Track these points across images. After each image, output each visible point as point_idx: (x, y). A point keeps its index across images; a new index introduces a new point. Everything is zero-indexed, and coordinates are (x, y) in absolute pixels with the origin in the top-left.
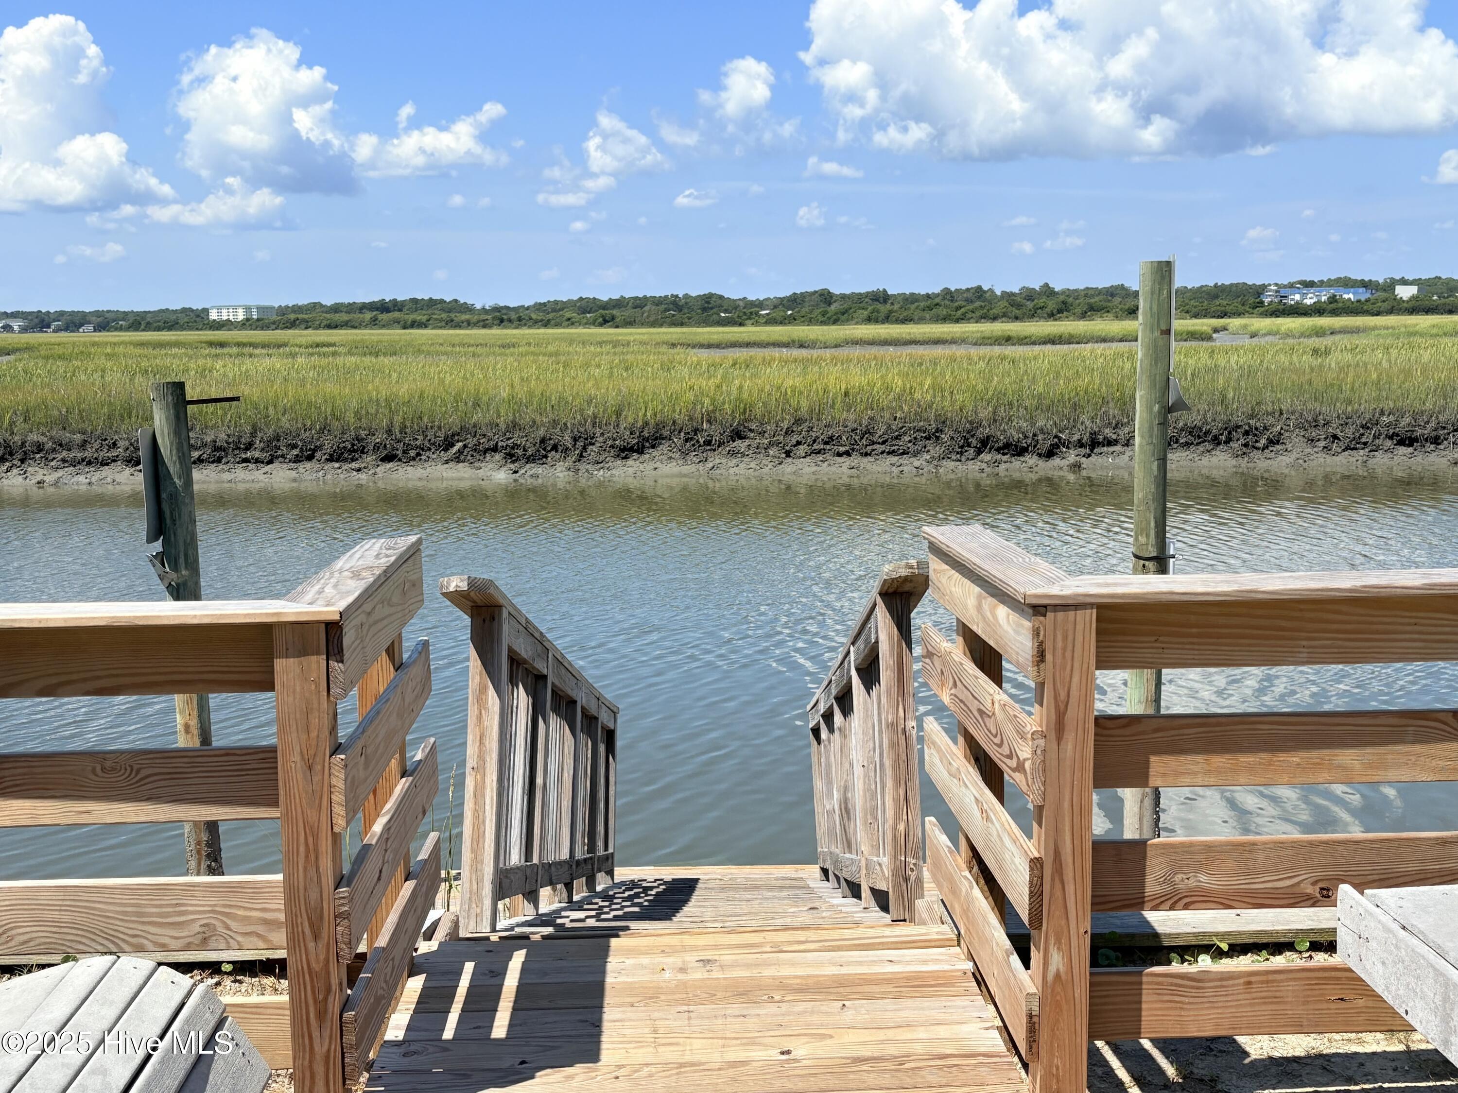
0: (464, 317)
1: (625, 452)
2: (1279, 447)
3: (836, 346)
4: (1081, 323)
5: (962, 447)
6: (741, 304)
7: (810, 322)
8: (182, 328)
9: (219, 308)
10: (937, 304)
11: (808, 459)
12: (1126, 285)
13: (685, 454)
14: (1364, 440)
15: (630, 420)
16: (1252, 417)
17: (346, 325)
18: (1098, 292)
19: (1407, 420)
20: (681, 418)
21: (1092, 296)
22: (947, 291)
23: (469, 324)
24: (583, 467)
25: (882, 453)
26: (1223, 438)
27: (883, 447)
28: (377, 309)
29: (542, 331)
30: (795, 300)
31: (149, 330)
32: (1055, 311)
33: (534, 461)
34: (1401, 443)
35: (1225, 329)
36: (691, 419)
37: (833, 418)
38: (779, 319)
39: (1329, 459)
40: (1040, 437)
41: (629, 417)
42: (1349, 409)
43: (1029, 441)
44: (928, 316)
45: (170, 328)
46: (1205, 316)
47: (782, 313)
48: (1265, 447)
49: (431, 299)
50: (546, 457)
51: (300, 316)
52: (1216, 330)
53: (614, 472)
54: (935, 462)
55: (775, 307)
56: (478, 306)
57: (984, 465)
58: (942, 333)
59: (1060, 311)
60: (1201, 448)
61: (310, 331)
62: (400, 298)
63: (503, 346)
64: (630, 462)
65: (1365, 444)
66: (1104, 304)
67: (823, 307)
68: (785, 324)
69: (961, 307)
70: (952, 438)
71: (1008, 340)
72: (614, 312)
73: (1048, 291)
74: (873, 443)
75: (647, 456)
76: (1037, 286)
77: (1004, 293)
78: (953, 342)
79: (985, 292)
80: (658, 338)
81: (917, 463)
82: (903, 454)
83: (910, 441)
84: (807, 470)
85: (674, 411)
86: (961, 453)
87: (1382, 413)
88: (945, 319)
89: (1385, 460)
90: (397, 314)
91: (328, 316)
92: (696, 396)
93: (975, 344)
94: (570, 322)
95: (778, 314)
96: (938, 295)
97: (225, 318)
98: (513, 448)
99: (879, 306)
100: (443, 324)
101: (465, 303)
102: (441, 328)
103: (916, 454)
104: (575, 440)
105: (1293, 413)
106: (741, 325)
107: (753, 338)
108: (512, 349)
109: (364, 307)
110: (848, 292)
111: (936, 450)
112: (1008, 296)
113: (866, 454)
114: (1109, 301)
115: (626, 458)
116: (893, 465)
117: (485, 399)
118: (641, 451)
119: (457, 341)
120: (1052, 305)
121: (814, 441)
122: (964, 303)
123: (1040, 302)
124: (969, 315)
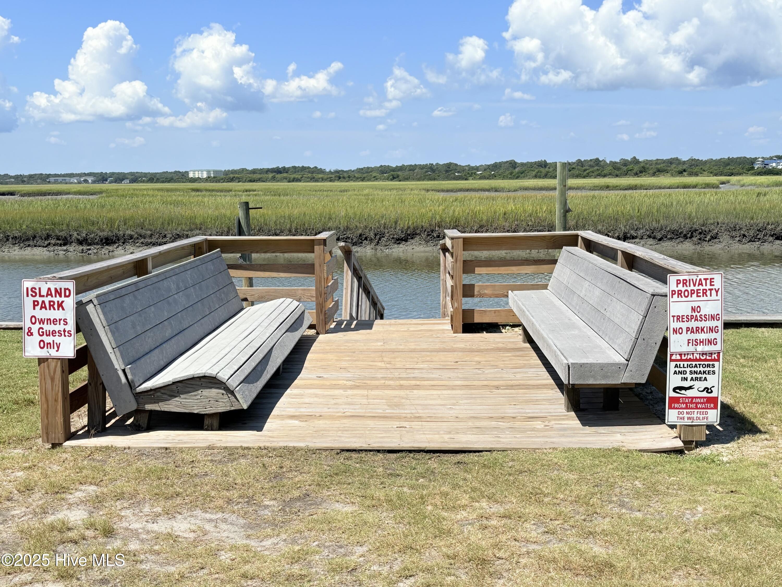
0: (320, 176)
1: (399, 241)
2: (717, 240)
4: (653, 178)
6: (467, 168)
7: (504, 178)
8: (175, 182)
9: (194, 171)
10: (573, 168)
12: (679, 158)
13: (427, 242)
14: (758, 237)
15: (402, 226)
16: (703, 225)
17: (259, 180)
18: (664, 161)
20: (426, 225)
21: (660, 164)
22: (579, 161)
23: (323, 180)
24: (379, 247)
26: (689, 235)
28: (275, 172)
29: (361, 183)
30: (496, 166)
31: (158, 182)
32: (638, 172)
33: (356, 245)
34: (777, 238)
35: (728, 182)
36: (430, 225)
38: (487, 176)
39: (741, 246)
41: (401, 225)
42: (752, 222)
45: (169, 182)
46: (721, 175)
47: (489, 173)
48: (710, 240)
49: (303, 167)
50: (362, 243)
51: (236, 175)
52: (723, 183)
53: (393, 250)
55: (485, 170)
56: (328, 170)
59: (641, 172)
60: (678, 240)
61: (240, 184)
62: (287, 166)
63: (341, 191)
64: (401, 245)
65: (759, 239)
66: (665, 168)
67: (511, 170)
68: (490, 179)
69: (586, 170)
72: (399, 173)
73: (635, 161)
75: (409, 243)
76: (629, 158)
77: (611, 162)
79: (600, 161)
80: (420, 187)
85: (422, 222)
88: (576, 176)
89: (769, 247)
90: (285, 175)
91: (250, 175)
92: (433, 214)
93: (590, 190)
94: (376, 179)
95: (487, 174)
96: (574, 163)
97: (197, 176)
98: (346, 239)
99: (542, 169)
100: (309, 180)
101: (321, 169)
102: (308, 182)
104: (376, 235)
105: (724, 224)
106: (466, 179)
107: (471, 187)
108: (345, 193)
109: (268, 171)
110: (525, 161)
112: (613, 164)
114: (669, 167)
115: (399, 243)
117: (334, 216)
118: (406, 240)
119: (317, 188)
120: (636, 168)
122: (588, 168)
123: (630, 167)
124: (591, 174)
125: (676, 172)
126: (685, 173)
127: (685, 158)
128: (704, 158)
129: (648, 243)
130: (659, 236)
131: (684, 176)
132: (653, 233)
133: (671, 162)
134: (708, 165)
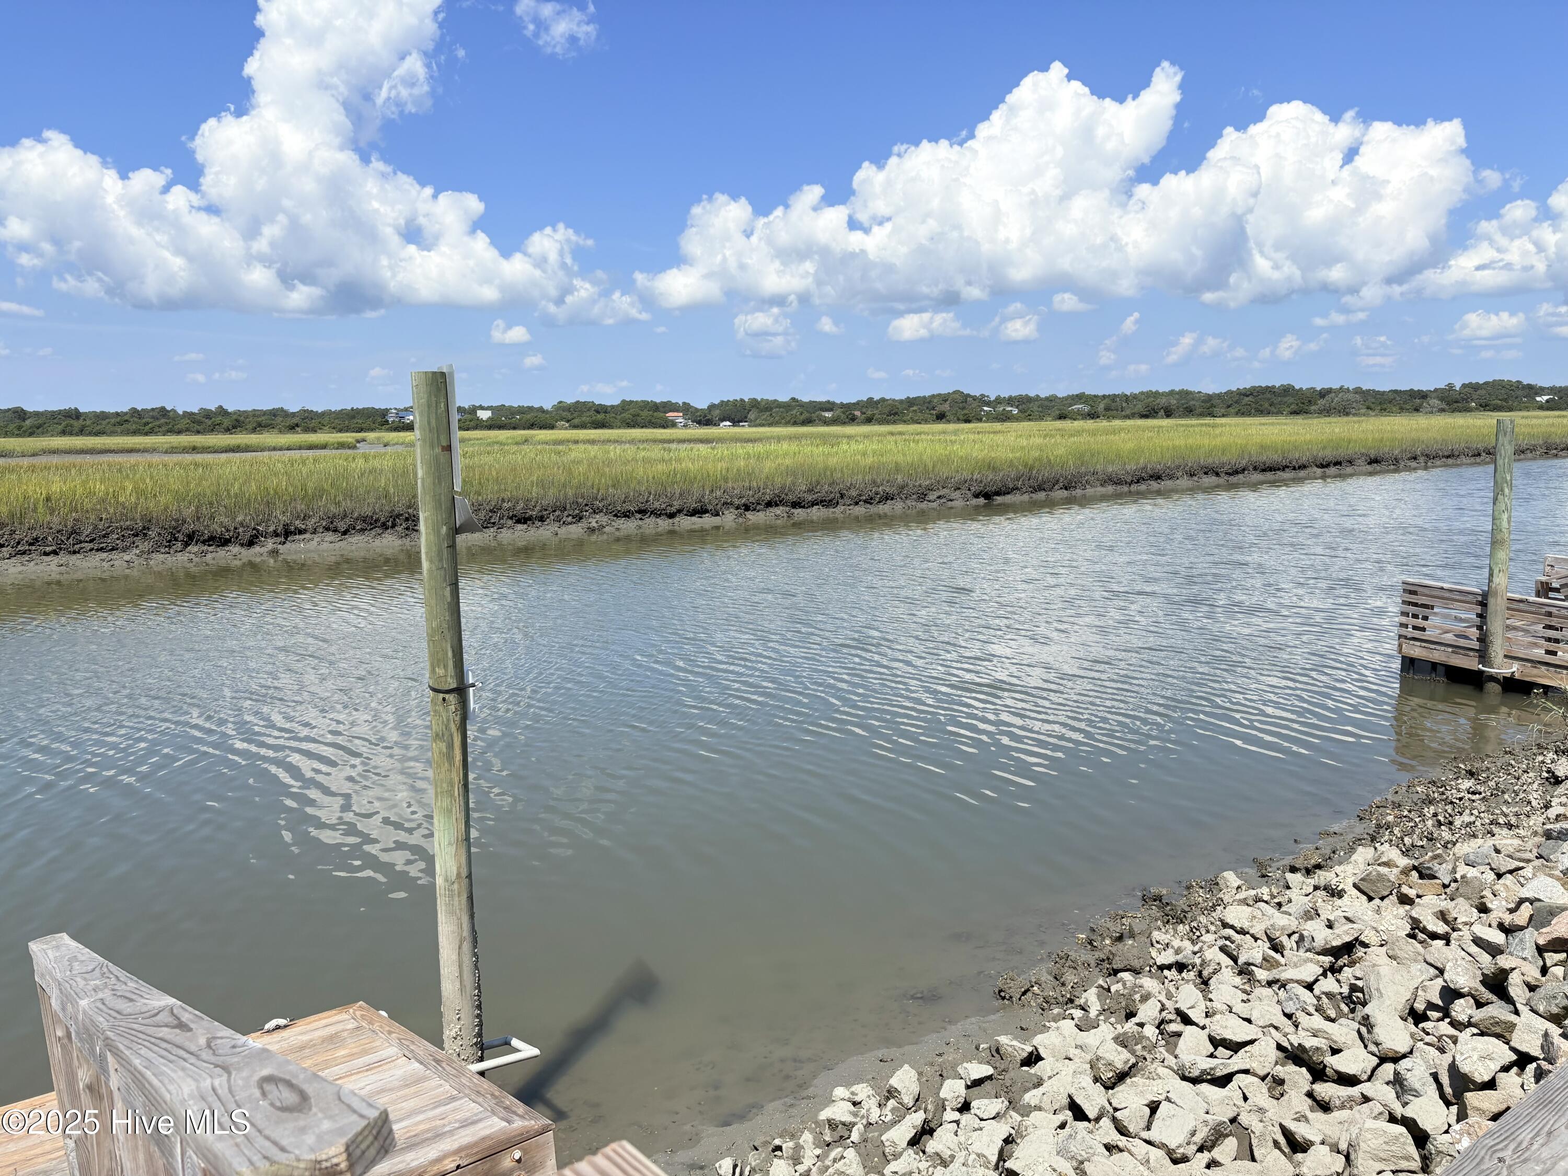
3: (33, 455)
4: (253, 436)
5: (170, 541)
10: (126, 421)
11: (13, 560)
12: (285, 408)
14: (492, 521)
16: (409, 507)
18: (264, 413)
19: (521, 505)
21: (259, 416)
22: (134, 411)
25: (91, 550)
26: (390, 524)
27: (91, 545)
32: (230, 427)
34: (519, 521)
35: (364, 440)
37: (37, 522)
40: (241, 530)
42: (480, 498)
43: (231, 534)
44: (119, 430)
46: (347, 431)
52: (358, 442)
54: (145, 556)
57: (192, 556)
58: (134, 444)
59: (234, 427)
60: (373, 533)
65: (494, 523)
66: (270, 422)
67: (18, 422)
69: (148, 423)
70: (159, 534)
71: (194, 449)
73: (222, 411)
74: (81, 542)
76: (212, 407)
77: (185, 412)
78: (145, 451)
79: (168, 411)
81: (127, 558)
82: (113, 549)
83: (118, 539)
84: (12, 570)
86: (170, 547)
87: (503, 501)
88: (135, 433)
89: (509, 534)
93: (166, 452)
96: (126, 414)
99: (73, 422)
103: (124, 550)
110: (41, 409)
111: (145, 546)
112: (187, 415)
113: (75, 552)
114: (273, 420)
116: (103, 560)
120: (227, 422)
121: (18, 543)
122: (150, 420)
123: (218, 419)
124: (157, 429)
125: (286, 427)
126: (298, 429)
127: (293, 408)
128: (319, 408)
129: (326, 539)
130: (342, 526)
131: (297, 433)
132: (332, 523)
133: (274, 413)
134: (327, 419)
